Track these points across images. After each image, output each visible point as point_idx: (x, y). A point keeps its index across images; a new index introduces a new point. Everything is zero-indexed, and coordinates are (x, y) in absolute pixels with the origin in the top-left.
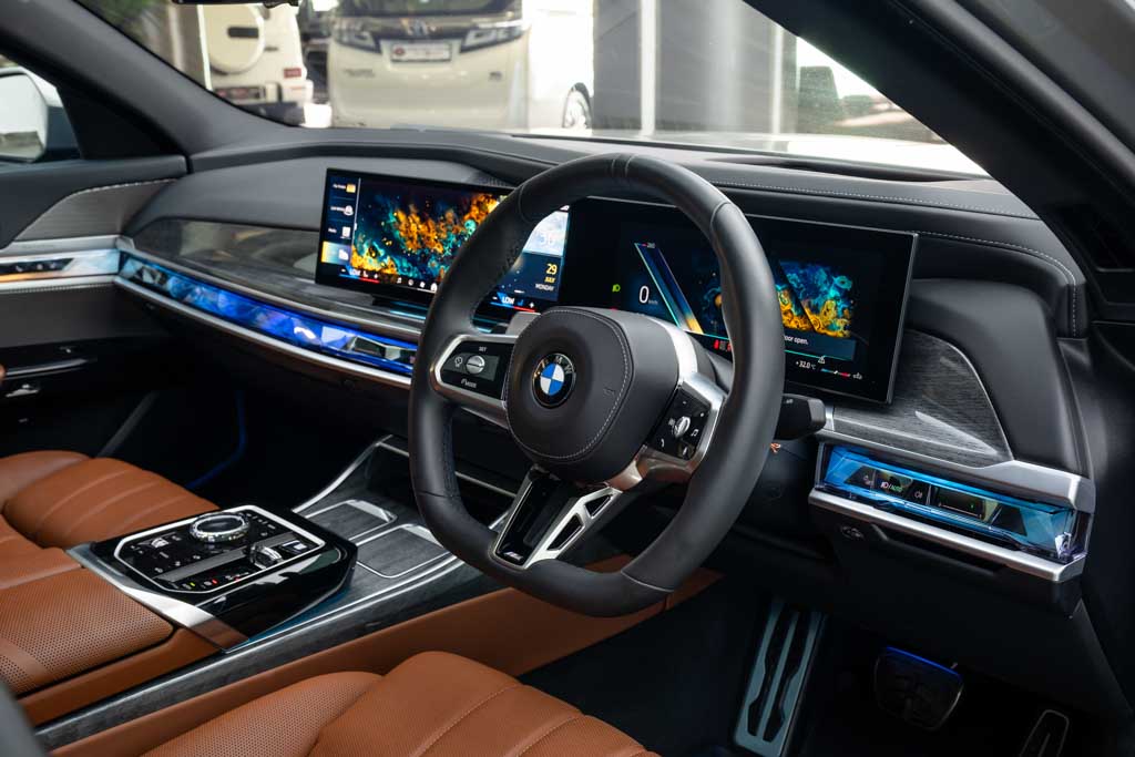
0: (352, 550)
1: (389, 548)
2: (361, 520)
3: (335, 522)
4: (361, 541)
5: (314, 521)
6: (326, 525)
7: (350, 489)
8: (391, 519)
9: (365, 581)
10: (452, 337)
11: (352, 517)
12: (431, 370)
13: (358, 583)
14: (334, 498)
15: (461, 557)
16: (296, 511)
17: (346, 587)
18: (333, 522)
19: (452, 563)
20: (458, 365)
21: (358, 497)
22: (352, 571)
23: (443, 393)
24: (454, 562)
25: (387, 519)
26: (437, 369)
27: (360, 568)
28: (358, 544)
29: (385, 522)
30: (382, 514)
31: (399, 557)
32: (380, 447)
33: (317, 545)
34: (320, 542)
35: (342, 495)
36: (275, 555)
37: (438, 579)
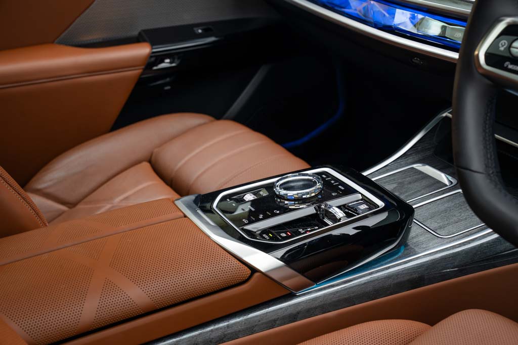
0: (408, 211)
1: (446, 211)
2: (425, 183)
3: (401, 185)
4: (417, 203)
5: (377, 183)
6: (389, 187)
7: (421, 154)
8: (451, 183)
9: (422, 239)
10: (498, 21)
11: (416, 181)
12: (476, 53)
13: (415, 240)
14: (403, 162)
16: (365, 174)
17: (404, 243)
18: (400, 183)
21: (424, 161)
22: (409, 230)
23: (487, 75)
25: (447, 183)
26: (481, 53)
28: (414, 207)
29: (446, 185)
30: (443, 178)
31: (455, 218)
32: (446, 117)
33: (379, 207)
34: (381, 204)
35: (410, 159)
36: (340, 214)
37: (488, 242)
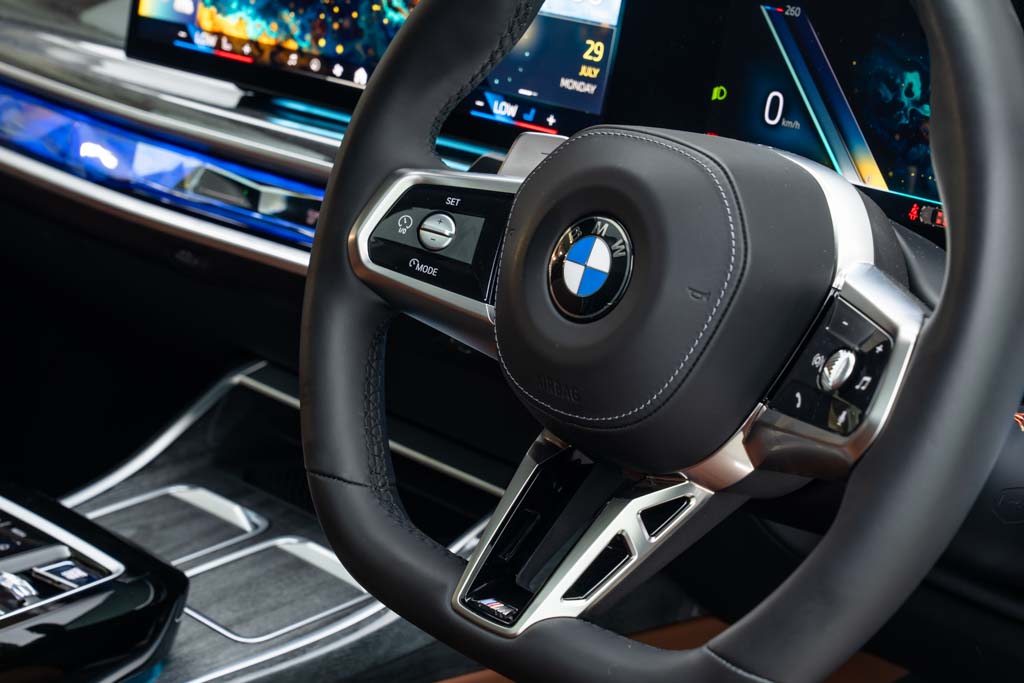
0: (175, 585)
1: (248, 585)
2: (197, 526)
3: (146, 529)
4: (196, 566)
5: (104, 524)
6: (127, 533)
7: (180, 464)
8: (255, 526)
9: (201, 645)
10: (393, 176)
11: (180, 521)
12: (351, 237)
13: (185, 650)
14: (146, 481)
15: (391, 605)
16: (69, 502)
17: (163, 658)
18: (141, 527)
19: (377, 617)
20: (403, 231)
21: (193, 480)
22: (175, 627)
23: (373, 283)
24: (378, 615)
25: (247, 527)
26: (362, 236)
27: (191, 617)
28: (189, 574)
29: (242, 531)
30: (238, 515)
31: (270, 601)
32: (241, 387)
33: (110, 573)
34: (115, 566)
35: (161, 475)
36: (23, 589)
37: (342, 650)
